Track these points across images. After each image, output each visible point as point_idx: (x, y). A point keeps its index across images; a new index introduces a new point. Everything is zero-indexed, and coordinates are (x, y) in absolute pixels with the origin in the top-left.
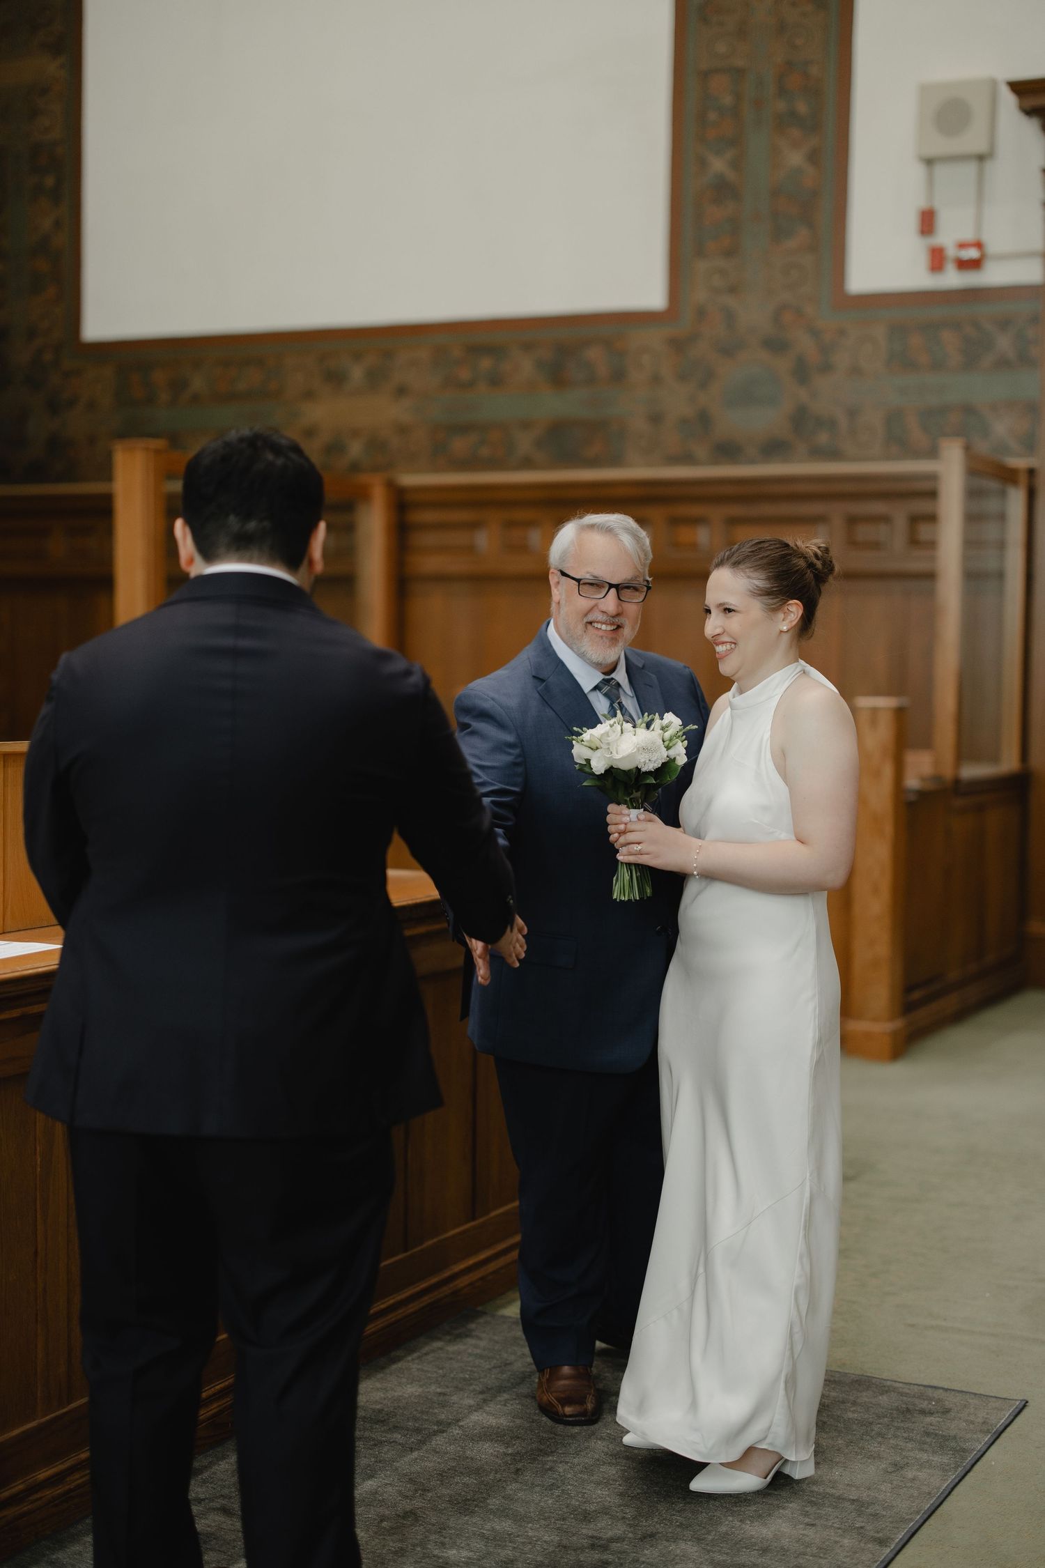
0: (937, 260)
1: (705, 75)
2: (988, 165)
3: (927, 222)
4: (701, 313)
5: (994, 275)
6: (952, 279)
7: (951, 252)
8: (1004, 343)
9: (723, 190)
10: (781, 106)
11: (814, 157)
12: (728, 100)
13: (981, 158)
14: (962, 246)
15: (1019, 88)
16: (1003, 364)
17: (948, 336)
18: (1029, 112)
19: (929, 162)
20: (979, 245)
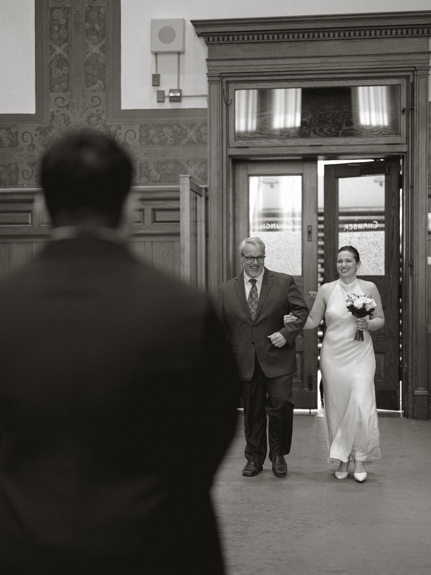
0: (161, 97)
1: (52, 10)
2: (181, 56)
3: (156, 80)
4: (53, 116)
5: (186, 104)
6: (168, 105)
7: (167, 94)
8: (191, 134)
9: (61, 62)
10: (88, 25)
11: (103, 49)
12: (63, 21)
13: (179, 53)
14: (171, 91)
15: (196, 24)
16: (191, 143)
17: (165, 130)
18: (199, 35)
19: (156, 54)
20: (180, 91)
